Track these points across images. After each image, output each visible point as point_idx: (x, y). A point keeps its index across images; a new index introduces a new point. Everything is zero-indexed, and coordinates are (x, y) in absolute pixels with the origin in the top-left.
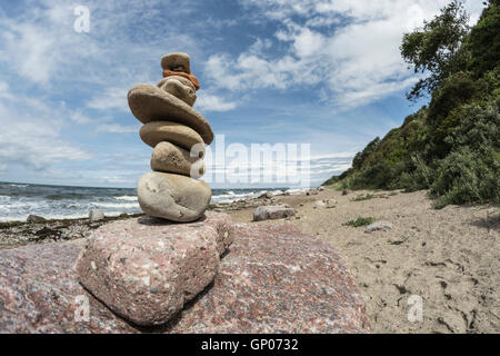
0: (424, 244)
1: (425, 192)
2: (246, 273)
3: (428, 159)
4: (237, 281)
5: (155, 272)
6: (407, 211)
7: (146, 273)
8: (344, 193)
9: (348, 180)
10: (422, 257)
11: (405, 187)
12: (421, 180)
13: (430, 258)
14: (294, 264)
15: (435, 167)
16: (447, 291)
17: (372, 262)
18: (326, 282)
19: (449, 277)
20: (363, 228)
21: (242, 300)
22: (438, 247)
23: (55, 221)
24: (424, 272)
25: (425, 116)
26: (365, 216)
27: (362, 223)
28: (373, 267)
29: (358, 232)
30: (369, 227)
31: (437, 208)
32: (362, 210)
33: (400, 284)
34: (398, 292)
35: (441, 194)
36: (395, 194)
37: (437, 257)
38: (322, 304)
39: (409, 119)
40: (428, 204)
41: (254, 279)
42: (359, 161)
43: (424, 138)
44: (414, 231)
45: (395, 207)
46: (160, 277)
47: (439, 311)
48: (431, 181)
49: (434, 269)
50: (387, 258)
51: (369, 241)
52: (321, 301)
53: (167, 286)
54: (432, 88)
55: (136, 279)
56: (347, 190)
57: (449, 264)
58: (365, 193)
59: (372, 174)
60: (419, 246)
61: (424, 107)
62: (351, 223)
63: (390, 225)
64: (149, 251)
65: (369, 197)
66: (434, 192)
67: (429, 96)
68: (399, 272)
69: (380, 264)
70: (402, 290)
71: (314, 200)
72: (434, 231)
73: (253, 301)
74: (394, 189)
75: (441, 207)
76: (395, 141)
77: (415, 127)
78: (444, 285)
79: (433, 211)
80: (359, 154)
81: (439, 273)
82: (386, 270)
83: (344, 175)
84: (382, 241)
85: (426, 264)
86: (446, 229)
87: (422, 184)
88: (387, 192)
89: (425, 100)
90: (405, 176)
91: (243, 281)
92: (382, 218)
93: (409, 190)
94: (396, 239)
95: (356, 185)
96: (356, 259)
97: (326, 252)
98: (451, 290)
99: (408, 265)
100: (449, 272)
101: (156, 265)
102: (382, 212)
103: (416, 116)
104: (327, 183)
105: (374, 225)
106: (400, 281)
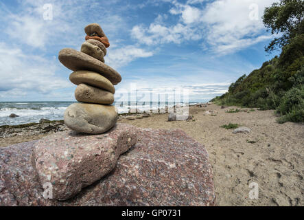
0: (269, 146)
1: (273, 111)
2: (137, 167)
3: (276, 90)
4: (130, 172)
5: (55, 172)
6: (261, 122)
7: (49, 172)
8: (222, 108)
9: (225, 99)
10: (267, 154)
11: (260, 107)
12: (271, 103)
13: (272, 155)
14: (172, 162)
15: (281, 96)
16: (281, 181)
17: (235, 153)
18: (190, 178)
19: (283, 171)
20: (232, 130)
21: (127, 186)
22: (278, 149)
23: (55, 121)
24: (267, 164)
25: (277, 62)
26: (234, 123)
27: (231, 127)
28: (235, 156)
29: (228, 132)
30: (236, 130)
31: (280, 123)
32: (232, 118)
33: (251, 170)
34: (248, 175)
35: (284, 114)
36: (254, 110)
37: (277, 156)
38: (181, 196)
39: (265, 64)
40: (274, 119)
41: (142, 171)
42: (232, 89)
43: (275, 76)
44: (264, 135)
45: (253, 118)
46: (57, 176)
47: (273, 193)
48: (278, 104)
49: (274, 163)
50: (245, 151)
51: (235, 139)
52: (181, 194)
53: (62, 181)
54: (283, 45)
55: (44, 175)
56: (224, 106)
57: (284, 162)
58: (235, 108)
59: (240, 97)
60: (266, 146)
61: (276, 57)
62: (225, 126)
63: (249, 130)
64: (57, 158)
65: (237, 111)
66: (279, 112)
67: (281, 50)
68: (252, 161)
69: (240, 154)
70: (252, 174)
71: (204, 110)
72: (276, 138)
73: (135, 187)
74: (253, 107)
75: (283, 123)
76: (256, 77)
77: (270, 69)
78: (279, 176)
79: (277, 124)
80: (232, 84)
81: (277, 167)
82: (243, 159)
83: (223, 96)
84: (242, 140)
85: (269, 159)
86: (285, 137)
87: (271, 106)
88: (249, 109)
89: (278, 52)
90: (261, 99)
91: (133, 172)
92: (244, 125)
93: (263, 109)
94: (251, 140)
95: (230, 103)
96: (225, 149)
97: (198, 153)
98: (284, 180)
99: (257, 158)
100: (284, 168)
101: (57, 168)
102: (244, 122)
103: (271, 62)
104: (213, 100)
105: (239, 129)
106: (251, 167)
